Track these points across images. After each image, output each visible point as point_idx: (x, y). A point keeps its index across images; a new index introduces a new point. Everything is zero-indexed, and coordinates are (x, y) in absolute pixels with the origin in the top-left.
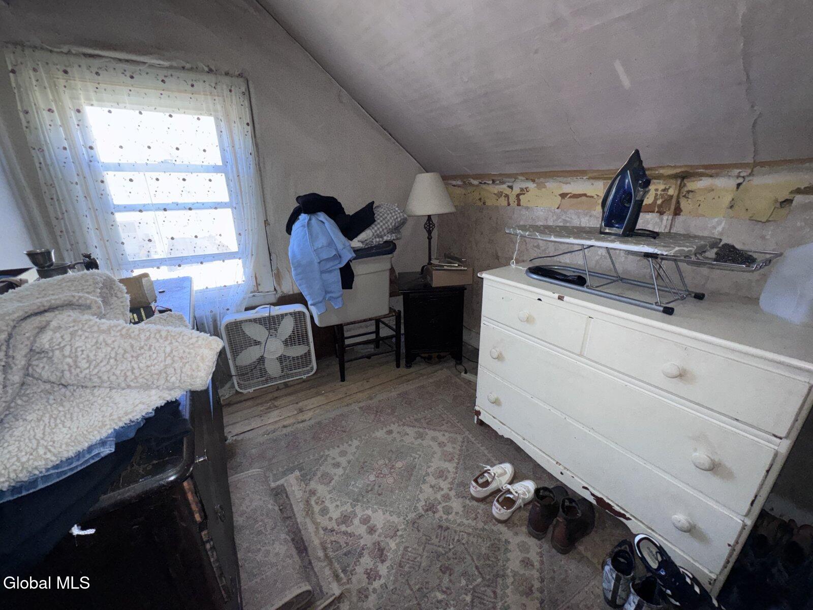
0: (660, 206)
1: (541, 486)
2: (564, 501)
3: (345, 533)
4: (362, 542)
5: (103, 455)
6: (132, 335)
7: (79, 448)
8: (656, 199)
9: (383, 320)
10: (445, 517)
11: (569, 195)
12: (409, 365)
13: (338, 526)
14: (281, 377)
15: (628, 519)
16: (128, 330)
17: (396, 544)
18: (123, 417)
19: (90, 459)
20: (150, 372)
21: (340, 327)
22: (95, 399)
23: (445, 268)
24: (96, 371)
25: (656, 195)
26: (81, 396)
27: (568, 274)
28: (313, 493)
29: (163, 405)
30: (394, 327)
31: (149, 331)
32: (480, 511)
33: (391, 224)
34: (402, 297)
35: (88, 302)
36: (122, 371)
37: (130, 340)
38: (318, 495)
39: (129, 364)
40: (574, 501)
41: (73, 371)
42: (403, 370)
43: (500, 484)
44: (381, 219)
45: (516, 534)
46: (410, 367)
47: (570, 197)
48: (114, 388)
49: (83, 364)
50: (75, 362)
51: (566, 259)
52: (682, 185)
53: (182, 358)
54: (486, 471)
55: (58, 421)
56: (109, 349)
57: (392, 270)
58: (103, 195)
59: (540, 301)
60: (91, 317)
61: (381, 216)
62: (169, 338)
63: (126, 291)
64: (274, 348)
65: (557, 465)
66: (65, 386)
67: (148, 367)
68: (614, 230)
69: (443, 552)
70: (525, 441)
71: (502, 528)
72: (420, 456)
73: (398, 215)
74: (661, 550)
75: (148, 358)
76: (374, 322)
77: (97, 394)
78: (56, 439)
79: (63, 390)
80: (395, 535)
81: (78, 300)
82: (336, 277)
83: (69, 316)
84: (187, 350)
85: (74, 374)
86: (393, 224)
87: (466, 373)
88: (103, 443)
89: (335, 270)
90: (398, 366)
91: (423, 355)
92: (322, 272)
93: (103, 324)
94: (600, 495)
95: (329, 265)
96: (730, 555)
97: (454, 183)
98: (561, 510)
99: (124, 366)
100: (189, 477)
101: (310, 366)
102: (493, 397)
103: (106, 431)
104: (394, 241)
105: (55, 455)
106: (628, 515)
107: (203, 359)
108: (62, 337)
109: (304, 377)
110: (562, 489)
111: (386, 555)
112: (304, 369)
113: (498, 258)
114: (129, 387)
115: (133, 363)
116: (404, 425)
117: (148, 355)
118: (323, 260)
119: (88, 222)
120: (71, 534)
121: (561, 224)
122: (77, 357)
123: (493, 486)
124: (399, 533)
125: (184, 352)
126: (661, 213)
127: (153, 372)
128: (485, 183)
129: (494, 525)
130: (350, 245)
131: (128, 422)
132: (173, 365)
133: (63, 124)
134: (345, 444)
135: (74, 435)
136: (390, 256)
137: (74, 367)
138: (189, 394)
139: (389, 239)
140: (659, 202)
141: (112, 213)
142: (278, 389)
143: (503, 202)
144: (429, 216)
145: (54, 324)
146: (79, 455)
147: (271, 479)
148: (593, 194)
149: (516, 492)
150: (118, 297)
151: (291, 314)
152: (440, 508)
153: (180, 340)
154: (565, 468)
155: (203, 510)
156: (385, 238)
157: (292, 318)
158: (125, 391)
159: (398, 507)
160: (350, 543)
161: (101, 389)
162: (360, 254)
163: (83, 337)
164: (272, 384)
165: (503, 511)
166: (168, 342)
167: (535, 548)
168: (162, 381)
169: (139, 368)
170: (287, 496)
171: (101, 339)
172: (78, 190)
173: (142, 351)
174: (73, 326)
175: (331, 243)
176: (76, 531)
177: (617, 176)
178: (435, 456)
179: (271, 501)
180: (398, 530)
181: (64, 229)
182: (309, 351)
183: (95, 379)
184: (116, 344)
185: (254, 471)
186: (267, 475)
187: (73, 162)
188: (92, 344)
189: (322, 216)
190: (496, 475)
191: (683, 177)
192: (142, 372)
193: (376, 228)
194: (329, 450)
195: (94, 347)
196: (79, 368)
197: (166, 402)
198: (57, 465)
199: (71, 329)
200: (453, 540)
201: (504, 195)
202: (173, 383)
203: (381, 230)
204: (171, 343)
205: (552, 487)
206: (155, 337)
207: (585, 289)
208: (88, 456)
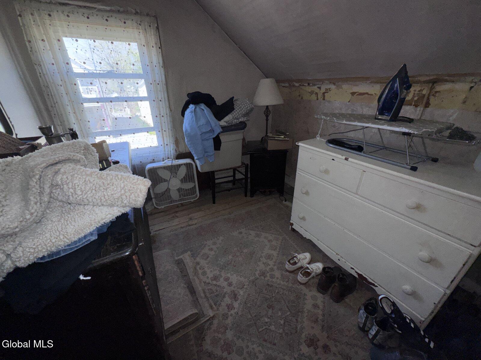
0: (416, 101)
1: (327, 266)
2: (339, 275)
3: (216, 285)
4: (225, 290)
5: (92, 240)
6: (103, 177)
7: (80, 237)
8: (414, 96)
9: (237, 169)
10: (271, 280)
11: (358, 93)
12: (252, 196)
13: (212, 281)
14: (179, 200)
15: (376, 286)
16: (101, 174)
17: (243, 292)
18: (100, 221)
19: (85, 242)
20: (113, 197)
21: (213, 173)
22: (86, 211)
23: (276, 138)
24: (86, 196)
25: (414, 94)
26: (78, 210)
27: (352, 144)
28: (198, 263)
29: (120, 215)
30: (244, 173)
31: (112, 175)
32: (291, 278)
33: (244, 111)
34: (249, 155)
35: (78, 158)
36: (99, 196)
37: (102, 180)
38: (201, 265)
39: (102, 193)
40: (345, 275)
41: (74, 196)
42: (249, 198)
43: (303, 264)
44: (238, 108)
45: (310, 291)
46: (253, 197)
47: (357, 95)
48: (95, 206)
49: (79, 192)
50: (75, 191)
51: (352, 135)
52: (433, 87)
53: (129, 190)
54: (295, 257)
55: (68, 222)
56: (92, 185)
57: (244, 139)
58: (77, 93)
59: (333, 161)
60: (81, 167)
61: (238, 106)
62: (123, 179)
63: (96, 151)
64: (175, 184)
65: (337, 255)
66: (70, 204)
67: (112, 195)
68: (384, 117)
69: (269, 298)
70: (319, 241)
71: (303, 287)
72: (257, 247)
73: (248, 106)
74: (394, 304)
75: (112, 190)
76: (232, 170)
77: (86, 209)
78: (68, 231)
79: (69, 206)
80: (243, 287)
81: (73, 157)
82: (211, 143)
83: (70, 166)
84: (132, 186)
85: (74, 198)
86: (245, 111)
87: (286, 201)
88: (91, 234)
89: (210, 139)
90: (246, 196)
91: (261, 190)
92: (202, 140)
93: (87, 171)
94: (360, 273)
95: (207, 136)
96: (435, 309)
97: (283, 85)
98: (337, 280)
99: (99, 194)
100: (136, 253)
101: (196, 194)
102: (301, 215)
103: (93, 228)
104: (245, 122)
105: (68, 239)
106: (376, 284)
107: (141, 191)
108: (67, 177)
109: (192, 200)
110: (339, 268)
111: (238, 298)
112: (192, 196)
113: (308, 132)
114: (103, 205)
115: (104, 192)
116: (248, 229)
117: (112, 188)
118: (203, 133)
119: (69, 109)
120: (80, 279)
121: (350, 112)
122: (75, 188)
123: (299, 265)
124: (245, 287)
125: (131, 187)
126: (416, 106)
127: (115, 197)
128: (303, 85)
129: (298, 285)
130: (219, 124)
131: (103, 224)
132: (125, 194)
133: (51, 49)
134: (215, 238)
135: (77, 229)
136: (243, 131)
137: (74, 194)
138: (132, 210)
139: (242, 120)
140: (416, 99)
141: (82, 103)
142: (178, 207)
143: (314, 97)
144: (267, 106)
145: (62, 170)
146: (80, 240)
147: (175, 255)
148: (373, 93)
149: (312, 269)
150: (92, 155)
151: (184, 164)
152: (268, 275)
153: (128, 180)
154: (341, 257)
155: (143, 270)
156: (240, 120)
157: (185, 167)
158: (100, 207)
159: (245, 273)
160: (218, 291)
161: (89, 206)
162: (226, 129)
163: (78, 178)
164: (175, 204)
165: (304, 278)
166: (122, 181)
167: (320, 299)
168: (119, 203)
169: (108, 195)
170: (184, 265)
171: (87, 179)
172: (62, 90)
173: (109, 186)
174: (72, 172)
175: (208, 123)
176: (82, 277)
177: (390, 82)
178: (266, 247)
179: (176, 267)
180: (244, 285)
181: (56, 113)
182: (195, 186)
183: (85, 201)
184: (95, 182)
185: (167, 251)
186: (173, 253)
187: (58, 73)
188: (83, 181)
189: (203, 106)
190: (301, 259)
191: (434, 82)
192: (109, 197)
193: (235, 114)
194: (206, 241)
195: (84, 184)
196: (77, 194)
197: (121, 213)
198: (70, 244)
199: (71, 174)
200: (275, 292)
201: (314, 93)
202: (125, 204)
203: (238, 115)
204: (124, 182)
205: (333, 267)
206: (115, 179)
207: (362, 154)
208: (84, 241)
